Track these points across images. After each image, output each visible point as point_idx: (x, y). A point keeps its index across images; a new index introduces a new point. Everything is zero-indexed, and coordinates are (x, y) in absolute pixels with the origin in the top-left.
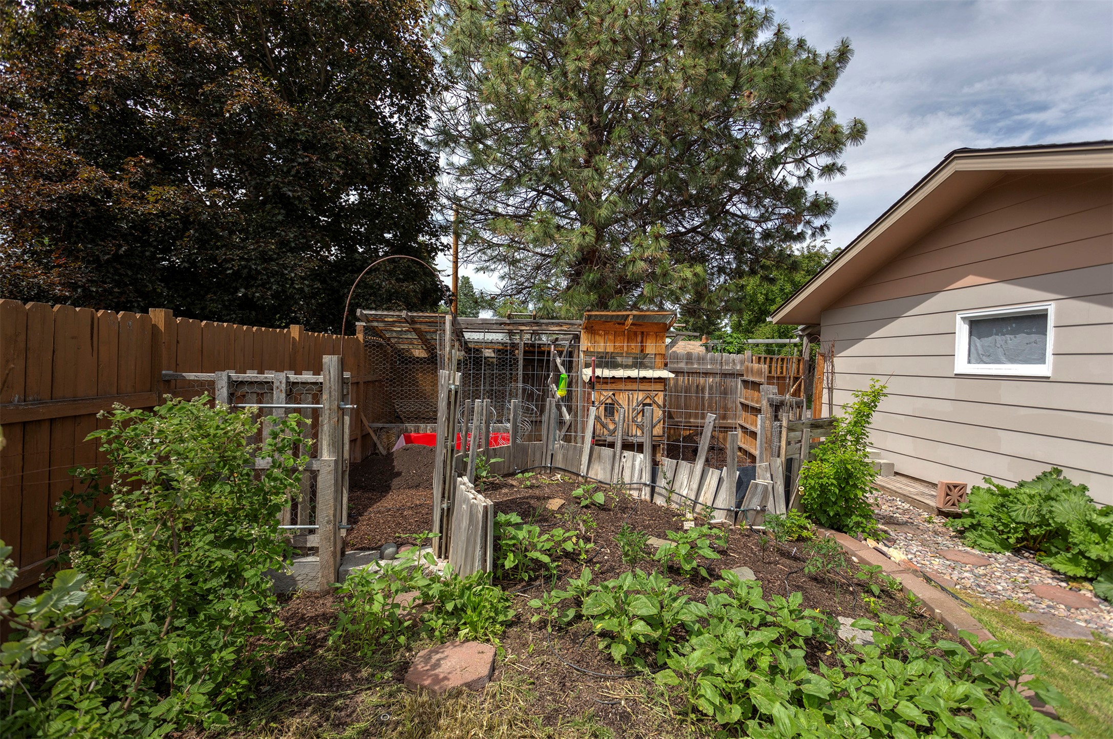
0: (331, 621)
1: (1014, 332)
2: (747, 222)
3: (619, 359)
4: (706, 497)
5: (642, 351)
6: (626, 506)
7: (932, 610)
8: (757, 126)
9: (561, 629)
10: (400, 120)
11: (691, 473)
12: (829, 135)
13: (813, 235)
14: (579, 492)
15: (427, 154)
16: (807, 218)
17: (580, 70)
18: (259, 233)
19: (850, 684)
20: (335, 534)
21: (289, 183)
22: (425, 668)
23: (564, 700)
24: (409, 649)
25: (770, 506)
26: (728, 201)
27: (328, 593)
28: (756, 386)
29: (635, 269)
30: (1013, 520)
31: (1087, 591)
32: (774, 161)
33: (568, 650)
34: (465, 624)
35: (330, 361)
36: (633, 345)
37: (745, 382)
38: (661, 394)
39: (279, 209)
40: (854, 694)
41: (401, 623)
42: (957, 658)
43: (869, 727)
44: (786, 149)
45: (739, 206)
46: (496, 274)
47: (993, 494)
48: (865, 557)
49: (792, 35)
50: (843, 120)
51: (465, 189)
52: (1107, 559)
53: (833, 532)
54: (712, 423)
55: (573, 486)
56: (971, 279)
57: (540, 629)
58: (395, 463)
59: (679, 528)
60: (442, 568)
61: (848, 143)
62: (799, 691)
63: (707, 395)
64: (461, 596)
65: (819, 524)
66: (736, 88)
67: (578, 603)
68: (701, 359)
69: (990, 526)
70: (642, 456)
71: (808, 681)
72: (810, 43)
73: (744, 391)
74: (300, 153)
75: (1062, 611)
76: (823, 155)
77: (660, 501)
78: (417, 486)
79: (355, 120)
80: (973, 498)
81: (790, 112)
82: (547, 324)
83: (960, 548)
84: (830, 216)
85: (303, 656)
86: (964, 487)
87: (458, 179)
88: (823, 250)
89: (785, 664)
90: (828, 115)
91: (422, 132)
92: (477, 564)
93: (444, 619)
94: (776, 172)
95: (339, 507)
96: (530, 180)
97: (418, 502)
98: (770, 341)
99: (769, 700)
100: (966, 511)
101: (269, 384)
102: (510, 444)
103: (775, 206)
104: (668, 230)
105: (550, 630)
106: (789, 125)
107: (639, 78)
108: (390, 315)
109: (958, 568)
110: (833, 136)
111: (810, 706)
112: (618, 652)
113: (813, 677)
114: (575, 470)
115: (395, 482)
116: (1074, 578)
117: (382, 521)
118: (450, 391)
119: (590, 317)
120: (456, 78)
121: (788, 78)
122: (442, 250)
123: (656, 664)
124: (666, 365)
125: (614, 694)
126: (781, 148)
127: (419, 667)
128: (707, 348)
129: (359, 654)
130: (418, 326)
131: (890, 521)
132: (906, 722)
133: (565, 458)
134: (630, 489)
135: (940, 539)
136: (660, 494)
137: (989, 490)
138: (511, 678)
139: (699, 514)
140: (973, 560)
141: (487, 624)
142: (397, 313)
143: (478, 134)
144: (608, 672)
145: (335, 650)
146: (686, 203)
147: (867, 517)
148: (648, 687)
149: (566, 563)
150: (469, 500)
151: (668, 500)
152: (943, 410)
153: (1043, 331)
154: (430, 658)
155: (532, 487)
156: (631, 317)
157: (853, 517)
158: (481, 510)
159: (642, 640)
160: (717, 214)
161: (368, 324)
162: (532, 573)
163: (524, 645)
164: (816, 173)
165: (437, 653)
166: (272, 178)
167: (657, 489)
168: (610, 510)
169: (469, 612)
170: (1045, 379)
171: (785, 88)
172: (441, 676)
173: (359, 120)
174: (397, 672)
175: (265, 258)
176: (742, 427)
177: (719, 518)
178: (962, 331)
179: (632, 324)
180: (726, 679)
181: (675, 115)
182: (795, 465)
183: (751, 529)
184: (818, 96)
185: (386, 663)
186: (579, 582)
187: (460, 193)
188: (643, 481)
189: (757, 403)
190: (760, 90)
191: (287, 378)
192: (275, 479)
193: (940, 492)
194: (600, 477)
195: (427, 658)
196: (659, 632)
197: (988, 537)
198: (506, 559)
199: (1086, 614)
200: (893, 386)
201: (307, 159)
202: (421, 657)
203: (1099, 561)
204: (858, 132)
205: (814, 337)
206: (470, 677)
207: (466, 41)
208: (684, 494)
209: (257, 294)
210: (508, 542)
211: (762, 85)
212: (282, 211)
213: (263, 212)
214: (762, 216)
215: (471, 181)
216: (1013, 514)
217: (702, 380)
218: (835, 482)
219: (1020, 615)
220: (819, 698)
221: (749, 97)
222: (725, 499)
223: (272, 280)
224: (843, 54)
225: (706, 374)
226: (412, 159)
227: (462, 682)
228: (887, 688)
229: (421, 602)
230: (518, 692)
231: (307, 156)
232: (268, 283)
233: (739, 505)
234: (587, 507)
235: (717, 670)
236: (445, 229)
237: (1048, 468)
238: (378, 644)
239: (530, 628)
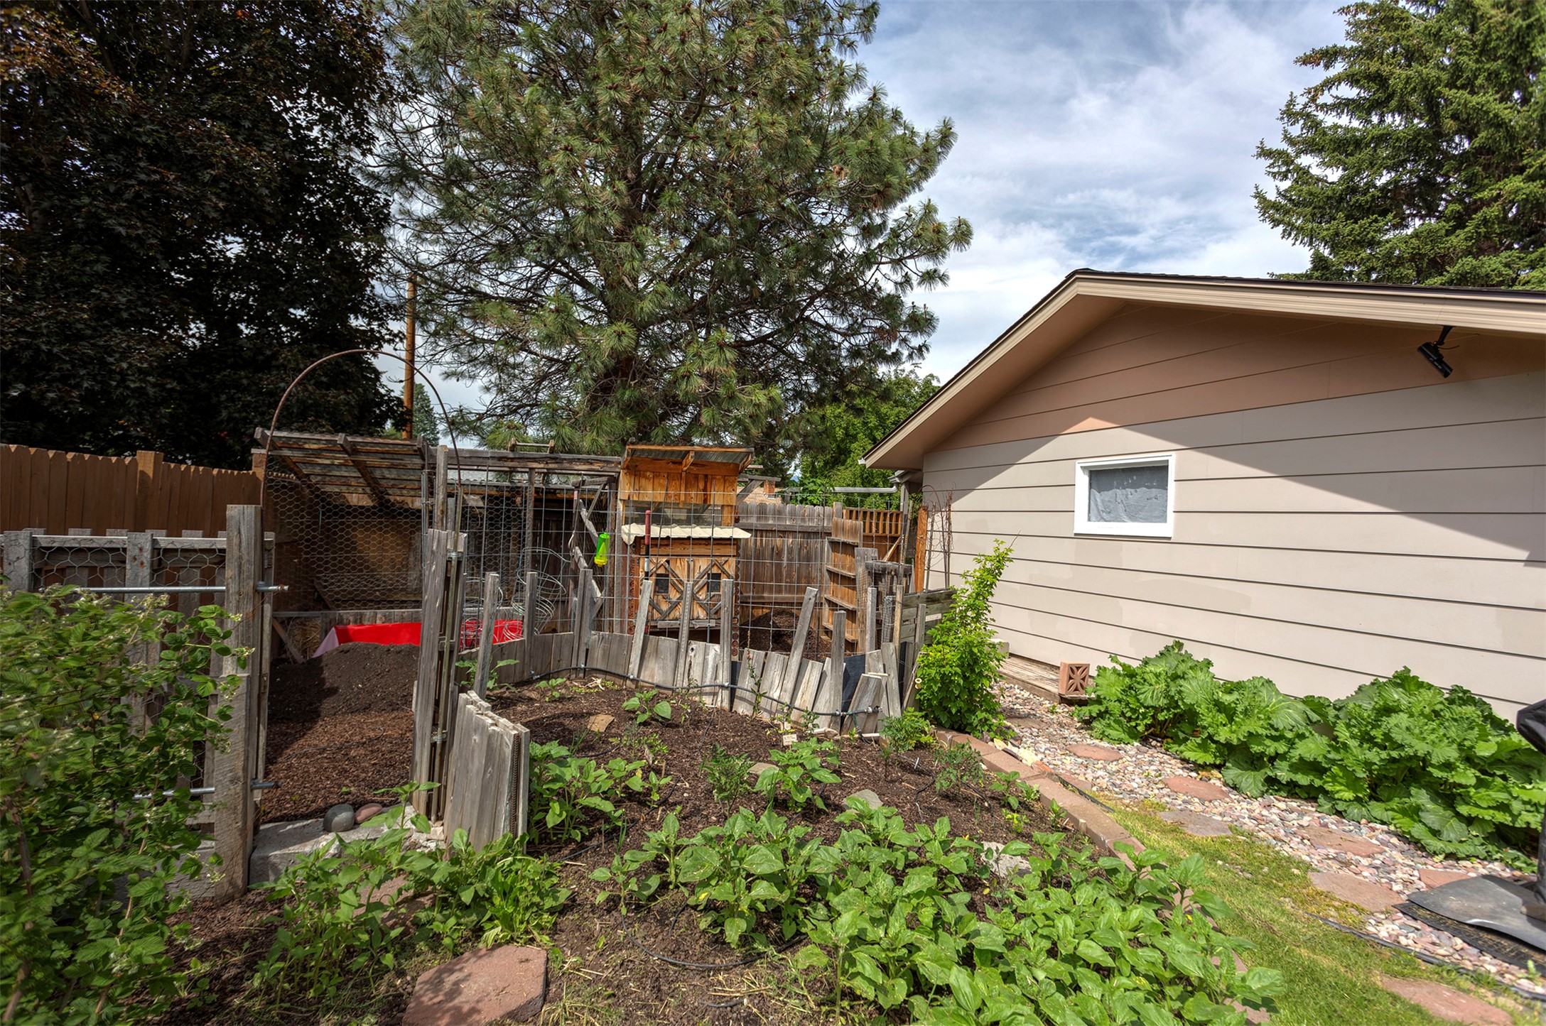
0: (246, 945)
1: (1135, 486)
2: (832, 334)
3: (669, 512)
4: (804, 699)
5: (705, 501)
6: (699, 719)
7: (1075, 821)
8: (844, 212)
9: (639, 907)
10: (324, 135)
11: (785, 668)
12: (930, 234)
13: (910, 356)
14: (634, 702)
15: (369, 194)
16: (903, 334)
17: (615, 103)
18: (56, 290)
19: (1024, 927)
20: (245, 799)
21: (120, 213)
22: (436, 1000)
23: (663, 1012)
24: (401, 973)
25: (883, 706)
26: (809, 305)
27: (231, 898)
28: (848, 548)
29: (689, 388)
30: (1142, 704)
31: (1216, 779)
32: (868, 260)
33: (656, 937)
34: (491, 920)
35: (241, 515)
36: (693, 493)
37: (834, 545)
38: (733, 561)
39: (99, 253)
40: (1030, 941)
41: (384, 934)
42: (1120, 876)
43: (1056, 980)
44: (880, 246)
45: (822, 312)
46: (479, 383)
47: (1119, 675)
48: (995, 762)
49: (889, 102)
50: (946, 218)
51: (430, 253)
52: (1235, 742)
53: (955, 733)
54: (813, 600)
55: (620, 695)
56: (1091, 422)
57: (609, 911)
58: (326, 674)
59: (777, 744)
60: (435, 835)
61: (952, 246)
62: (971, 947)
63: (785, 562)
64: (482, 877)
65: (940, 725)
66: (822, 159)
67: (660, 866)
68: (778, 513)
69: (1117, 712)
70: (717, 647)
71: (977, 933)
72: (907, 117)
73: (832, 555)
74: (142, 164)
75: (1197, 806)
76: (923, 258)
77: (742, 709)
78: (366, 709)
79: (247, 124)
80: (1100, 681)
81: (887, 198)
82: (571, 461)
83: (1089, 741)
84: (929, 335)
85: (204, 1013)
86: (1087, 667)
87: (418, 236)
88: (913, 376)
89: (950, 915)
90: (929, 210)
91: (360, 158)
92: (503, 824)
93: (458, 917)
94: (868, 274)
95: (252, 754)
96: (539, 249)
97: (372, 734)
98: (850, 489)
99: (942, 966)
100: (1093, 696)
101: (118, 555)
102: (525, 638)
103: (865, 317)
104: (730, 337)
105: (624, 911)
106: (882, 215)
107: (699, 127)
108: (314, 439)
109: (1090, 766)
110: (935, 236)
111: (983, 964)
112: (734, 930)
113: (981, 925)
114: (620, 672)
115: (327, 704)
116: (1204, 767)
117: (312, 770)
118: (449, 561)
119: (634, 451)
120: (421, 85)
121: (886, 157)
122: (389, 341)
123: (780, 938)
124: (737, 520)
125: (732, 991)
126: (875, 243)
127: (425, 999)
128: (783, 498)
129: (311, 993)
130: (362, 458)
131: (1012, 714)
132: (1088, 965)
133: (607, 655)
134: (701, 694)
135: (1066, 733)
136: (742, 699)
137: (1114, 670)
138: (577, 993)
139: (795, 722)
140: (1103, 754)
141: (528, 915)
142: (328, 437)
143: (455, 173)
144: (718, 961)
145: (266, 994)
146: (752, 302)
147: (993, 712)
148: (776, 974)
149: (632, 809)
150: (484, 727)
151: (756, 707)
152: (1063, 575)
153: (1164, 485)
154: (441, 982)
155: (561, 699)
156: (692, 454)
157: (978, 713)
158: (509, 742)
159: (762, 908)
160: (794, 323)
161: (275, 453)
162: (584, 829)
163: (588, 939)
164: (915, 279)
165: (452, 971)
166: (86, 200)
167: (738, 693)
168: (677, 726)
169: (497, 900)
170: (1166, 540)
171: (883, 168)
172: (466, 1008)
173: (255, 126)
174: (383, 1012)
175: (68, 334)
176: (830, 603)
177: (823, 726)
178: (1082, 480)
179: (692, 464)
180: (885, 946)
181: (746, 184)
182: (910, 651)
183: (861, 738)
184: (916, 184)
185: (362, 1001)
186: (661, 836)
187: (423, 257)
188: (719, 681)
189: (850, 570)
190: (853, 166)
191: (154, 542)
192: (183, 719)
193: (1063, 675)
194: (658, 679)
195: (436, 983)
196: (787, 893)
197: (1116, 726)
198: (547, 811)
199: (1218, 806)
200: (1020, 548)
201: (157, 177)
202: (425, 983)
203: (1228, 745)
204: (963, 234)
205: (915, 487)
206: (513, 1003)
207: (442, 33)
208: (776, 697)
209: (51, 395)
210: (551, 786)
211: (855, 160)
212: (103, 257)
213: (64, 255)
214: (850, 327)
215: (437, 242)
216: (1141, 697)
217: (778, 541)
218: (959, 670)
219: (1160, 815)
220: (992, 952)
221: (839, 173)
222: (829, 701)
223: (82, 372)
224: (946, 137)
225: (784, 533)
226: (346, 198)
227: (502, 1013)
228: (1065, 927)
229: (411, 893)
230: (593, 1011)
231: (155, 172)
232: (74, 376)
233: (845, 707)
234: (645, 724)
235: (870, 936)
236: (395, 310)
237: (1170, 642)
238: (345, 972)
239: (593, 912)
